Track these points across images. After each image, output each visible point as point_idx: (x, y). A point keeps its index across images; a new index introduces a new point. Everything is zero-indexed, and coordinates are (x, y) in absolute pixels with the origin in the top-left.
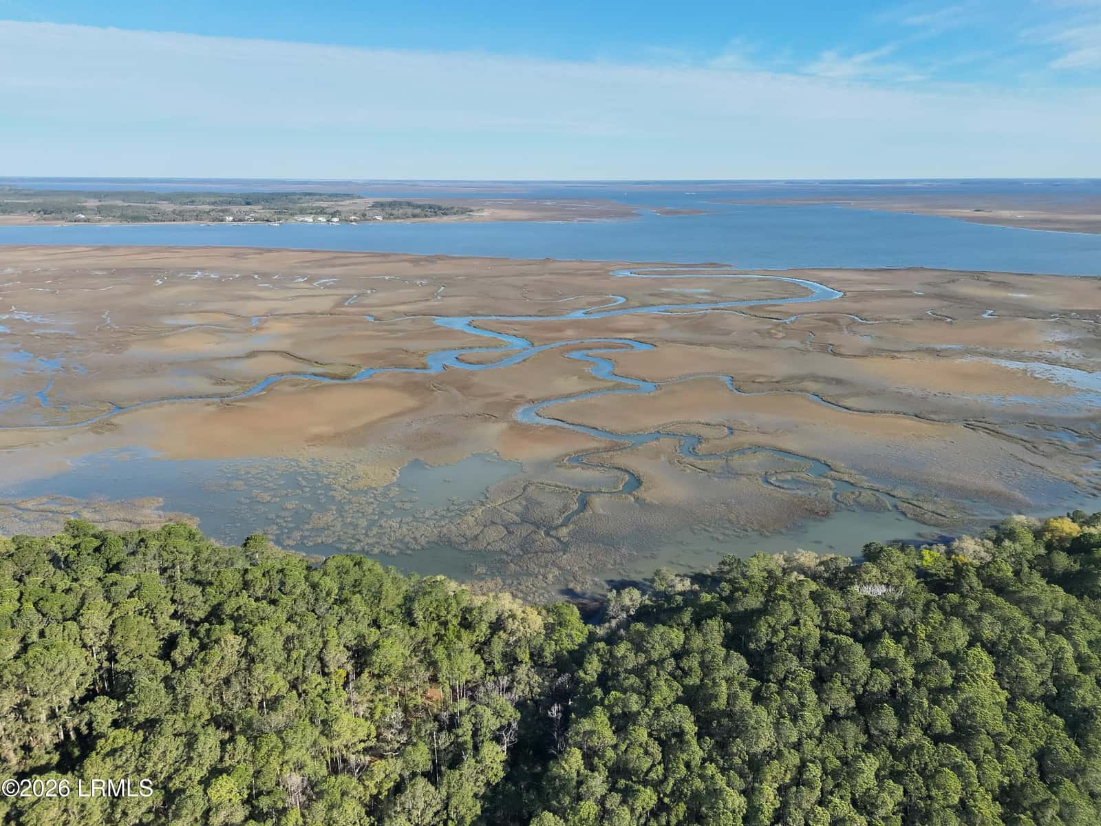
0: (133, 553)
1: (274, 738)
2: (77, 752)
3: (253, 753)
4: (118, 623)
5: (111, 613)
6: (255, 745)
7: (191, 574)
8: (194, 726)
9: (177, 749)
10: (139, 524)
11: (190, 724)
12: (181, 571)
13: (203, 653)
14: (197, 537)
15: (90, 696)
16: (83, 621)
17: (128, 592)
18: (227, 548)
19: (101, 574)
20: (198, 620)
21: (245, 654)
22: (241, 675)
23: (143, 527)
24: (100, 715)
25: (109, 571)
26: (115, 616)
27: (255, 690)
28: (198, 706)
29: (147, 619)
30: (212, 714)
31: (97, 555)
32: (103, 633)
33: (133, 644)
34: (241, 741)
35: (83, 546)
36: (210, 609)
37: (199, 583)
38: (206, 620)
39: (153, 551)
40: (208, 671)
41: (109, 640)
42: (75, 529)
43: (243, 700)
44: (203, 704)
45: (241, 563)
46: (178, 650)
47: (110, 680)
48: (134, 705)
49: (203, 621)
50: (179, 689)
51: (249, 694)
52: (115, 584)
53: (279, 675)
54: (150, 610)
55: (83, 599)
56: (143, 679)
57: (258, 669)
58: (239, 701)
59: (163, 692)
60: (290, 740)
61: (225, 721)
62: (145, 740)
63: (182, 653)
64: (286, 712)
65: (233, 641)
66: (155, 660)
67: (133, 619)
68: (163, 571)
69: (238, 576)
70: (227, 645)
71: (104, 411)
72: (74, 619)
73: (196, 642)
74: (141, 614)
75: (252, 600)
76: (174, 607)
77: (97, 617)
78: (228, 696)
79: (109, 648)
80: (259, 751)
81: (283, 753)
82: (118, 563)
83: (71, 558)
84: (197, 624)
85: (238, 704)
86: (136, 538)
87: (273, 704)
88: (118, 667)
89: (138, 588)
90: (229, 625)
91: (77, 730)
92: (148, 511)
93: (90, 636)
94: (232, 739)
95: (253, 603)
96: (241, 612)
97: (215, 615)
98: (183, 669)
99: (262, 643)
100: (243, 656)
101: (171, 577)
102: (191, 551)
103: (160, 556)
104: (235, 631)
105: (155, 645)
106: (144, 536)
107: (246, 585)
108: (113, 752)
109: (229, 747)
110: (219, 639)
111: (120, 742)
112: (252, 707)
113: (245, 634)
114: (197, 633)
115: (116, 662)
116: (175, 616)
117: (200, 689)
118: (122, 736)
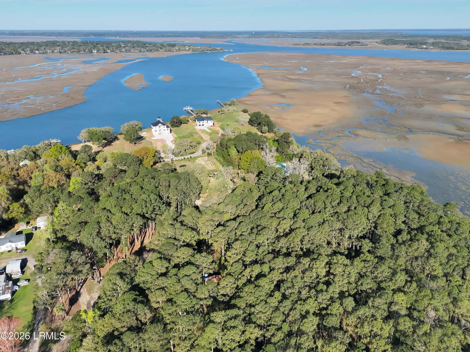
0: (396, 191)
1: (429, 291)
2: (353, 254)
3: (418, 292)
4: (382, 215)
5: (380, 211)
6: (419, 289)
7: (416, 209)
8: (397, 268)
9: (388, 273)
10: (402, 181)
11: (396, 266)
12: (413, 206)
13: (410, 242)
14: (425, 194)
15: (364, 237)
16: (370, 209)
17: (389, 206)
18: (436, 204)
19: (382, 195)
20: (413, 228)
21: (428, 251)
22: (423, 259)
23: (403, 182)
24: (365, 246)
25: (385, 195)
26: (382, 212)
27: (427, 268)
28: (401, 261)
29: (393, 218)
30: (406, 268)
31: (383, 187)
32: (375, 217)
33: (385, 226)
34: (414, 285)
35: (379, 182)
36: (419, 226)
37: (418, 213)
38: (416, 229)
39: (404, 193)
40: (410, 250)
41: (377, 220)
42: (378, 175)
43: (420, 269)
44: (403, 262)
45: (440, 213)
46: (401, 236)
47: (372, 235)
48: (378, 248)
49: (414, 229)
50: (396, 251)
51: (424, 268)
52: (385, 200)
53: (441, 267)
54: (395, 216)
55: (373, 201)
56: (384, 240)
57: (432, 260)
58: (419, 269)
59: (390, 249)
60: (435, 296)
61: (410, 273)
62: (377, 263)
63: (402, 238)
64: (438, 284)
65: (425, 243)
66: (391, 236)
67: (388, 216)
68: (405, 203)
69: (437, 217)
70: (421, 244)
71: (404, 131)
72: (367, 207)
73: (409, 237)
74: (391, 216)
75: (440, 230)
76: (405, 219)
77: (375, 210)
78: (415, 264)
79: (375, 223)
80: (420, 292)
81: (431, 299)
82: (390, 193)
83: (374, 185)
84: (412, 230)
85: (418, 270)
86: (400, 186)
87: (434, 278)
88: (377, 232)
89: (393, 206)
90: (425, 236)
91: (356, 247)
92: (408, 177)
93: (371, 216)
94: (411, 282)
95: (440, 232)
96: (432, 233)
97: (421, 229)
98: (400, 244)
99: (437, 250)
100: (427, 251)
101: (408, 207)
102: (420, 199)
103: (406, 196)
104: (427, 240)
105: (392, 230)
106: (403, 186)
107: (439, 223)
108: (365, 261)
109: (409, 284)
110: (419, 240)
111: (369, 259)
112: (423, 274)
113: (431, 243)
114: (411, 233)
115: (377, 229)
116: (404, 222)
117: (404, 255)
118: (370, 257)
